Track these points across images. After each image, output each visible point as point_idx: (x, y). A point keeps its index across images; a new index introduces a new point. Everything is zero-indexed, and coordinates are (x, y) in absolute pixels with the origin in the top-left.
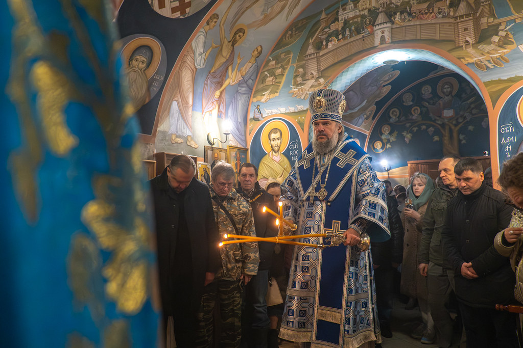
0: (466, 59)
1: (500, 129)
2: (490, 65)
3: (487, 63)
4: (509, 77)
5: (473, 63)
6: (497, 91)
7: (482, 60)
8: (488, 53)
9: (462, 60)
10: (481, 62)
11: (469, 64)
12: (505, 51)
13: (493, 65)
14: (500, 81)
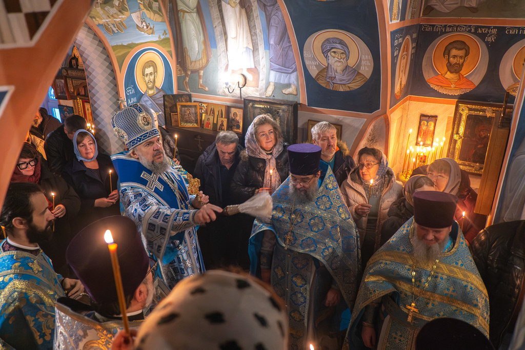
0: (97, 19)
1: (126, 91)
2: (114, 29)
3: (112, 26)
4: (127, 43)
5: (102, 25)
6: (121, 56)
7: (109, 23)
8: (112, 16)
9: (94, 19)
10: (108, 24)
11: (99, 25)
12: (123, 17)
13: (117, 30)
14: (123, 47)
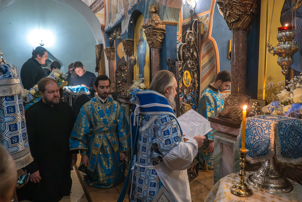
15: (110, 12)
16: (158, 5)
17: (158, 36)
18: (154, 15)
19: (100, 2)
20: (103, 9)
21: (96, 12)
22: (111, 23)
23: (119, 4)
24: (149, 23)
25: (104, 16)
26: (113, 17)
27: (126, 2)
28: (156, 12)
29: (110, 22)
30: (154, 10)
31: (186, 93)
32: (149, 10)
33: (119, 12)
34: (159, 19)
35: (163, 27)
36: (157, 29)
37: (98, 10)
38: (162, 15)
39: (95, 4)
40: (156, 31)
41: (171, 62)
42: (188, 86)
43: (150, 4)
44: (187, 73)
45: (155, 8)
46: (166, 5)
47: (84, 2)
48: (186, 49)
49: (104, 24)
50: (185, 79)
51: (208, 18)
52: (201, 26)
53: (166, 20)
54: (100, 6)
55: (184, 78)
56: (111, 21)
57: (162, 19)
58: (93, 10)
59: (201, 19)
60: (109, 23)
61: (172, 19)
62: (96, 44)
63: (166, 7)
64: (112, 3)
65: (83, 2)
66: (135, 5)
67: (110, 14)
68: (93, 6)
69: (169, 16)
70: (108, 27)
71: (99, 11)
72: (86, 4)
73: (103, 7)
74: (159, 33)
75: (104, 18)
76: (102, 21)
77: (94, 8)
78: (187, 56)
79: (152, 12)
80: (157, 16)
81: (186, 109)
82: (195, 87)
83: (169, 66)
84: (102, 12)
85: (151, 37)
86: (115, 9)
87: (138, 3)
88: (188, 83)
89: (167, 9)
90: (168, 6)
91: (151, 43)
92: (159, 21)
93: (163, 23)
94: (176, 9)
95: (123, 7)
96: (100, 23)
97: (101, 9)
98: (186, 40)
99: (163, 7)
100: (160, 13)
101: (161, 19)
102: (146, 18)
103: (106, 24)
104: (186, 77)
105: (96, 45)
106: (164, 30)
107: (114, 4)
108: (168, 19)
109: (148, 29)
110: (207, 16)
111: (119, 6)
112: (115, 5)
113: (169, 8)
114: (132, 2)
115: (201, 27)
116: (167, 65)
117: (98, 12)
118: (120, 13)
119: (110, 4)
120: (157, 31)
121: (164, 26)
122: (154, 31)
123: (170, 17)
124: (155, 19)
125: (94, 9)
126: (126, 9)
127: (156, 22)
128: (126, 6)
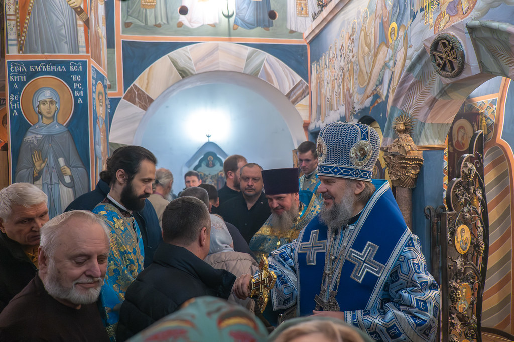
15: (319, 104)
16: (411, 118)
17: (410, 169)
18: (403, 136)
19: (302, 86)
20: (308, 97)
21: (296, 102)
22: (320, 121)
23: (336, 98)
24: (393, 148)
25: (308, 108)
26: (325, 114)
27: (349, 98)
28: (406, 131)
29: (318, 119)
30: (402, 127)
31: (461, 265)
32: (393, 126)
33: (336, 109)
34: (412, 143)
35: (420, 155)
36: (408, 159)
37: (300, 98)
38: (417, 137)
39: (294, 91)
40: (406, 162)
41: (433, 214)
42: (466, 251)
43: (395, 115)
44: (463, 229)
45: (404, 123)
46: (425, 121)
47: (278, 88)
48: (462, 188)
49: (308, 120)
50: (460, 240)
51: (495, 106)
52: (482, 120)
53: (424, 143)
54: (303, 92)
55: (457, 239)
56: (321, 118)
57: (416, 141)
58: (291, 100)
59: (481, 107)
60: (317, 121)
61: (436, 141)
62: (294, 147)
63: (424, 123)
64: (323, 91)
65: (277, 90)
66: (365, 107)
67: (319, 107)
68: (293, 93)
69: (429, 137)
70: (316, 126)
71: (301, 100)
72: (282, 91)
73: (308, 94)
74: (411, 165)
75: (308, 111)
76: (304, 115)
77: (293, 96)
78: (463, 200)
79: (400, 131)
80: (410, 138)
81: (461, 296)
82: (480, 252)
83: (427, 219)
84: (305, 101)
85: (397, 170)
86: (329, 103)
87: (372, 107)
88: (464, 247)
89: (426, 126)
90: (429, 121)
91: (397, 180)
92: (412, 146)
93: (420, 149)
94: (443, 124)
95: (343, 103)
96: (301, 119)
97: (304, 97)
98: (461, 173)
99: (418, 124)
100: (414, 132)
101: (415, 143)
102: (387, 136)
103: (312, 121)
104: (462, 236)
105: (293, 149)
106: (421, 161)
107: (326, 93)
108: (428, 140)
109: (391, 157)
110: (493, 102)
111: (337, 100)
112: (328, 96)
113: (430, 124)
114: (361, 101)
115: (481, 122)
116: (425, 217)
117: (300, 103)
118: (338, 111)
119: (319, 93)
120: (409, 162)
121: (421, 152)
122: (403, 162)
123: (431, 138)
124: (404, 145)
125: (293, 98)
126: (349, 109)
127: (406, 148)
128: (349, 104)
